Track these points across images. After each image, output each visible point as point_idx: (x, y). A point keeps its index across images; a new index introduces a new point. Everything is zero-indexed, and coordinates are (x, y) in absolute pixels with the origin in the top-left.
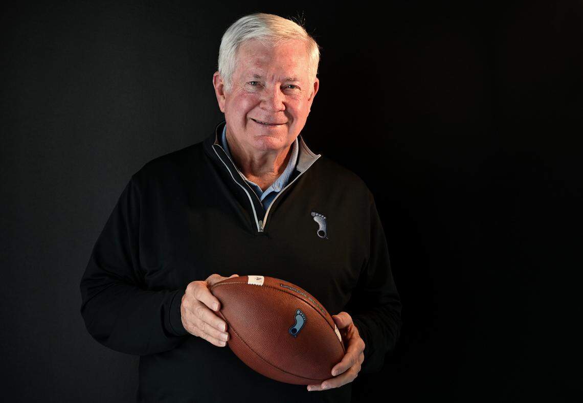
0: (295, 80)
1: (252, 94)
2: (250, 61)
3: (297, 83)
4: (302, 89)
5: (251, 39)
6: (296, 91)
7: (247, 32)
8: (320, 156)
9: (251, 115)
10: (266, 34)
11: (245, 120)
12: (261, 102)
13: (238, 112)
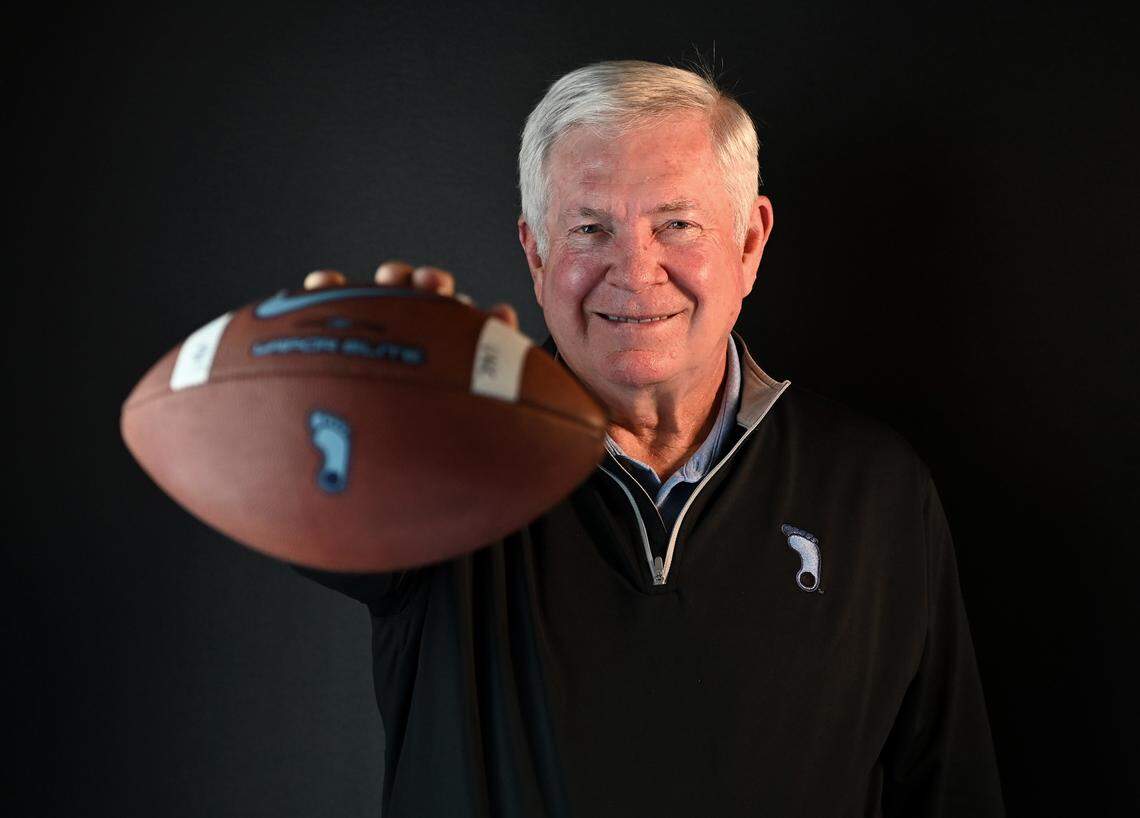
0: (678, 208)
1: (586, 255)
2: (571, 178)
3: (689, 216)
4: (704, 226)
5: (571, 124)
6: (690, 233)
7: (561, 111)
8: (787, 383)
9: (591, 306)
10: (598, 109)
11: (582, 316)
12: (608, 268)
13: (560, 301)
